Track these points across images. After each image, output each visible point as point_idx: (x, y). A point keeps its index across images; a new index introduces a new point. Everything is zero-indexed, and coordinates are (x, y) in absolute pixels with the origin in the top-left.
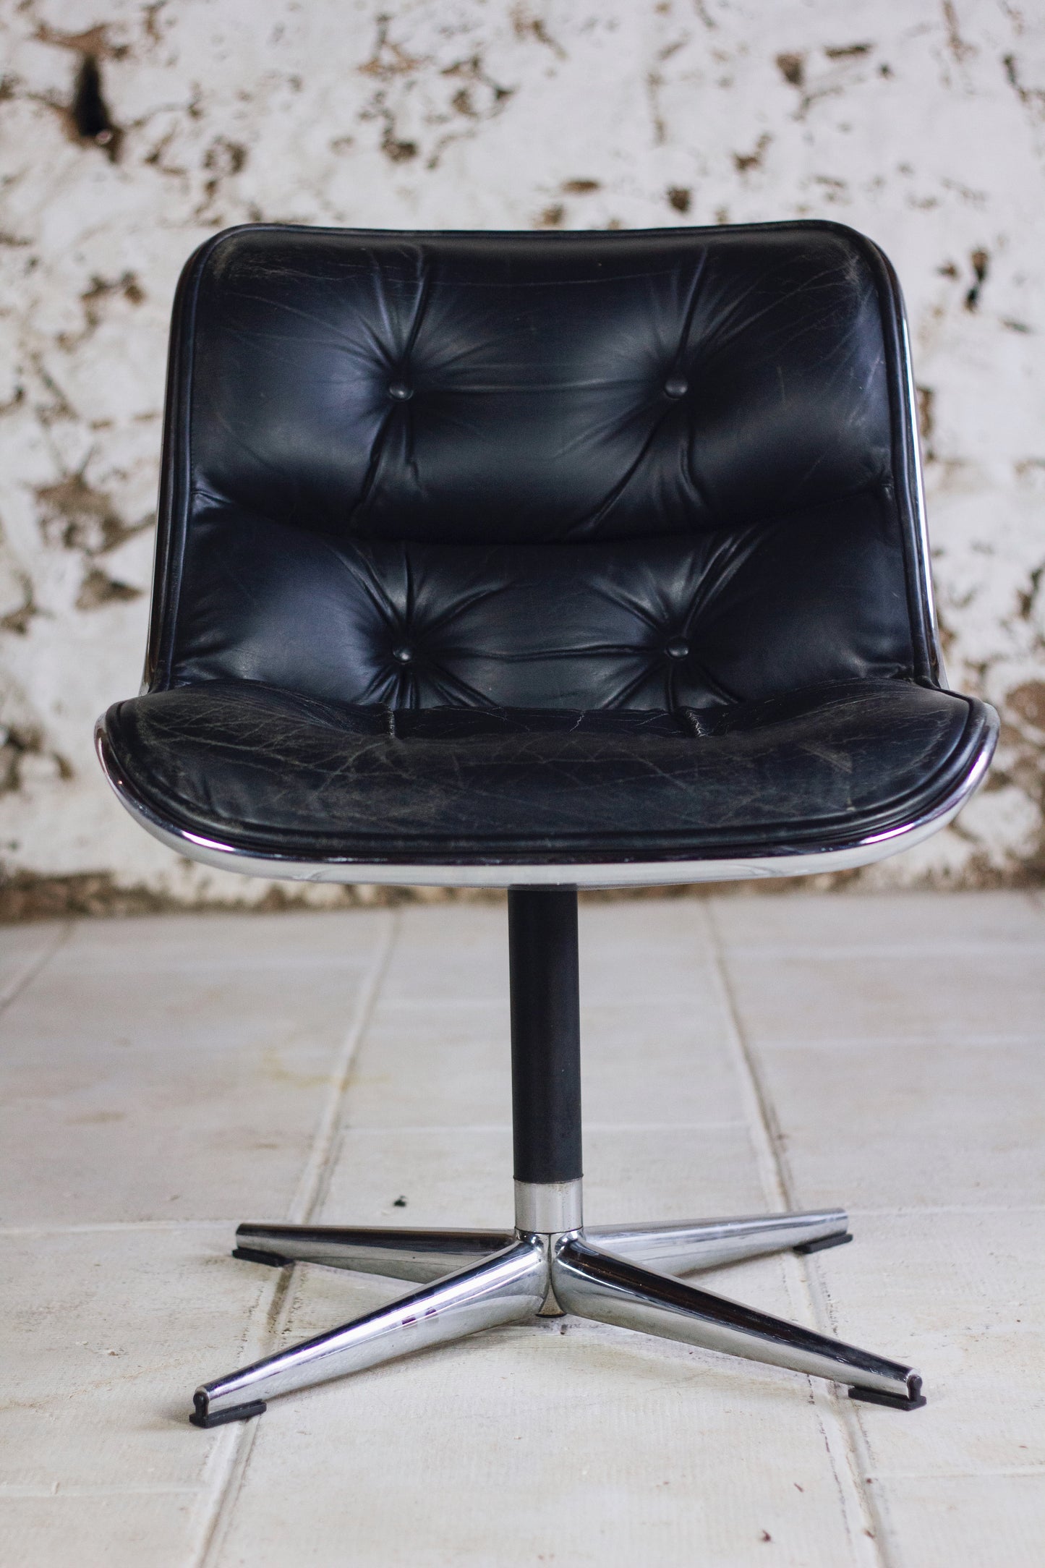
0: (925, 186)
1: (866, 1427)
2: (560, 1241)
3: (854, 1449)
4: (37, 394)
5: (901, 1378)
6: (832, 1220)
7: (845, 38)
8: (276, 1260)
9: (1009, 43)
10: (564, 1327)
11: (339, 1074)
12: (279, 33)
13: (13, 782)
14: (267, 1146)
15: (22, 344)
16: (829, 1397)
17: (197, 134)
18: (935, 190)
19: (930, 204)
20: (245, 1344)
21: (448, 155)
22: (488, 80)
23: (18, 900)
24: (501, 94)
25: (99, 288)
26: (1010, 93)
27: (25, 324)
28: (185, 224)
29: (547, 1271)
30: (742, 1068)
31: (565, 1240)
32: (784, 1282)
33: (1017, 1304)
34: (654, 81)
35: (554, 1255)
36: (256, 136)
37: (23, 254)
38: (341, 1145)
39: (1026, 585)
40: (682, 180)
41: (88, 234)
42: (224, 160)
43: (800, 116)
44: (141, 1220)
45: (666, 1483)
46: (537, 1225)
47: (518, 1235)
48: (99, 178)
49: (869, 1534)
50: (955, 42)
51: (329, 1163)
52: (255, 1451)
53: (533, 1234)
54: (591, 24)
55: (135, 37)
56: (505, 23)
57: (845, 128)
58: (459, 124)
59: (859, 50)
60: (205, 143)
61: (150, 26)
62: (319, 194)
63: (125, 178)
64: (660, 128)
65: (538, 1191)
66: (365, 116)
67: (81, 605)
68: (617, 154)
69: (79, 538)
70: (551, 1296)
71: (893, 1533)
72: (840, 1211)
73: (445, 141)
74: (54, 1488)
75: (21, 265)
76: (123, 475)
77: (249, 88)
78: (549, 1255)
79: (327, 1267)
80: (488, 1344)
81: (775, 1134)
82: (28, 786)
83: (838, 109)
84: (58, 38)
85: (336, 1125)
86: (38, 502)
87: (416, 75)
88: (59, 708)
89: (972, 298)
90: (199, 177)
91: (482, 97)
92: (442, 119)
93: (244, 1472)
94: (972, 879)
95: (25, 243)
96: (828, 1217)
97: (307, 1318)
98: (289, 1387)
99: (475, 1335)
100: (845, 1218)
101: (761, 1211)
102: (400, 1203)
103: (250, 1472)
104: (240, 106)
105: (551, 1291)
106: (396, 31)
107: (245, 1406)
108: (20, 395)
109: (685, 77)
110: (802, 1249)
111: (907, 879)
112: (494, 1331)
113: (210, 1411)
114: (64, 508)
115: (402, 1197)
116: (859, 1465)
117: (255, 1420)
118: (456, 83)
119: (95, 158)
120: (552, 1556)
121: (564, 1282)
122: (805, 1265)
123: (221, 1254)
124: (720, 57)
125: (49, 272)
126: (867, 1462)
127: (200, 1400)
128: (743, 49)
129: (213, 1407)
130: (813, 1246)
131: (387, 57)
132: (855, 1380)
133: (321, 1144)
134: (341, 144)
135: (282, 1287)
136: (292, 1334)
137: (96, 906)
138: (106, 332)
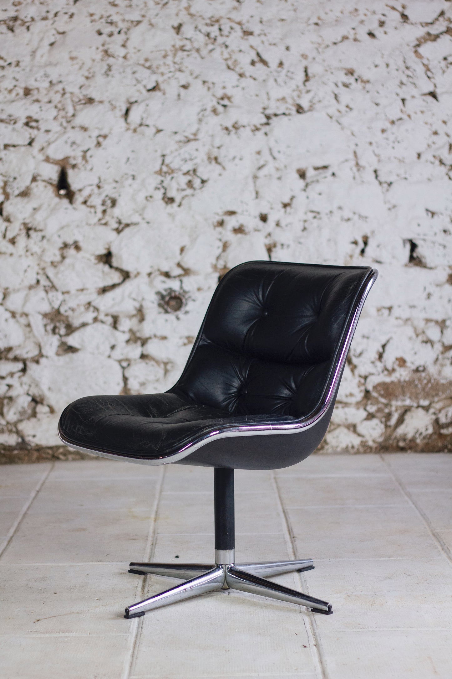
0: (347, 214)
1: (316, 619)
2: (228, 567)
3: (312, 625)
4: (44, 282)
5: (326, 606)
6: (308, 562)
7: (320, 164)
8: (142, 573)
9: (375, 166)
10: (229, 592)
11: (153, 516)
12: (128, 159)
13: (34, 414)
14: (133, 539)
15: (39, 265)
16: (306, 611)
17: (100, 194)
18: (351, 215)
19: (349, 220)
20: (136, 597)
21: (184, 202)
22: (198, 177)
23: (35, 454)
24: (203, 182)
25: (66, 246)
26: (377, 183)
27: (40, 258)
28: (95, 225)
29: (224, 576)
30: (282, 515)
31: (230, 567)
32: (294, 580)
33: (362, 586)
34: (255, 177)
35: (226, 571)
36: (120, 196)
37: (40, 234)
38: (156, 539)
39: (381, 350)
40: (264, 212)
41: (62, 228)
42: (109, 203)
43: (305, 190)
44: (98, 562)
45: (260, 633)
46: (222, 562)
47: (216, 565)
48: (66, 209)
49: (315, 646)
50: (357, 164)
51: (154, 545)
52: (143, 625)
53: (221, 565)
54: (234, 158)
55: (79, 161)
56: (205, 158)
57: (320, 194)
58: (189, 191)
59: (325, 167)
60: (103, 197)
61: (84, 157)
62: (140, 215)
63: (75, 209)
64: (257, 193)
65: (222, 552)
66: (157, 188)
67: (58, 354)
68: (242, 202)
69: (57, 331)
70: (225, 583)
71: (321, 645)
72: (311, 559)
73: (183, 198)
74: (88, 634)
75: (39, 238)
76: (73, 310)
77: (117, 179)
78: (225, 571)
79: (157, 575)
80: (207, 597)
81: (292, 537)
82: (39, 416)
83: (318, 188)
84: (51, 161)
85: (154, 532)
86: (43, 319)
87: (175, 175)
88: (50, 389)
89: (363, 251)
90: (100, 209)
91: (197, 183)
92: (183, 190)
93: (141, 630)
94: (361, 450)
95: (41, 230)
96: (307, 561)
97: (153, 590)
98: (151, 608)
99: (203, 594)
100: (312, 561)
101: (287, 559)
102: (177, 557)
103: (143, 630)
104: (114, 185)
105: (225, 581)
106: (167, 161)
107: (139, 613)
108: (38, 282)
109: (266, 176)
110: (299, 571)
111: (339, 449)
112: (209, 593)
113: (130, 614)
114: (52, 320)
115: (178, 555)
116: (313, 629)
117: (142, 617)
118: (188, 178)
119: (65, 201)
120: (229, 651)
121: (229, 579)
122: (300, 575)
123: (125, 572)
124: (277, 169)
125: (48, 240)
126: (315, 628)
127: (127, 611)
128: (285, 167)
129: (130, 613)
130: (303, 570)
131: (165, 169)
132: (313, 606)
133: (150, 539)
134: (149, 198)
135: (145, 581)
136: (149, 594)
137: (61, 457)
138: (67, 261)
